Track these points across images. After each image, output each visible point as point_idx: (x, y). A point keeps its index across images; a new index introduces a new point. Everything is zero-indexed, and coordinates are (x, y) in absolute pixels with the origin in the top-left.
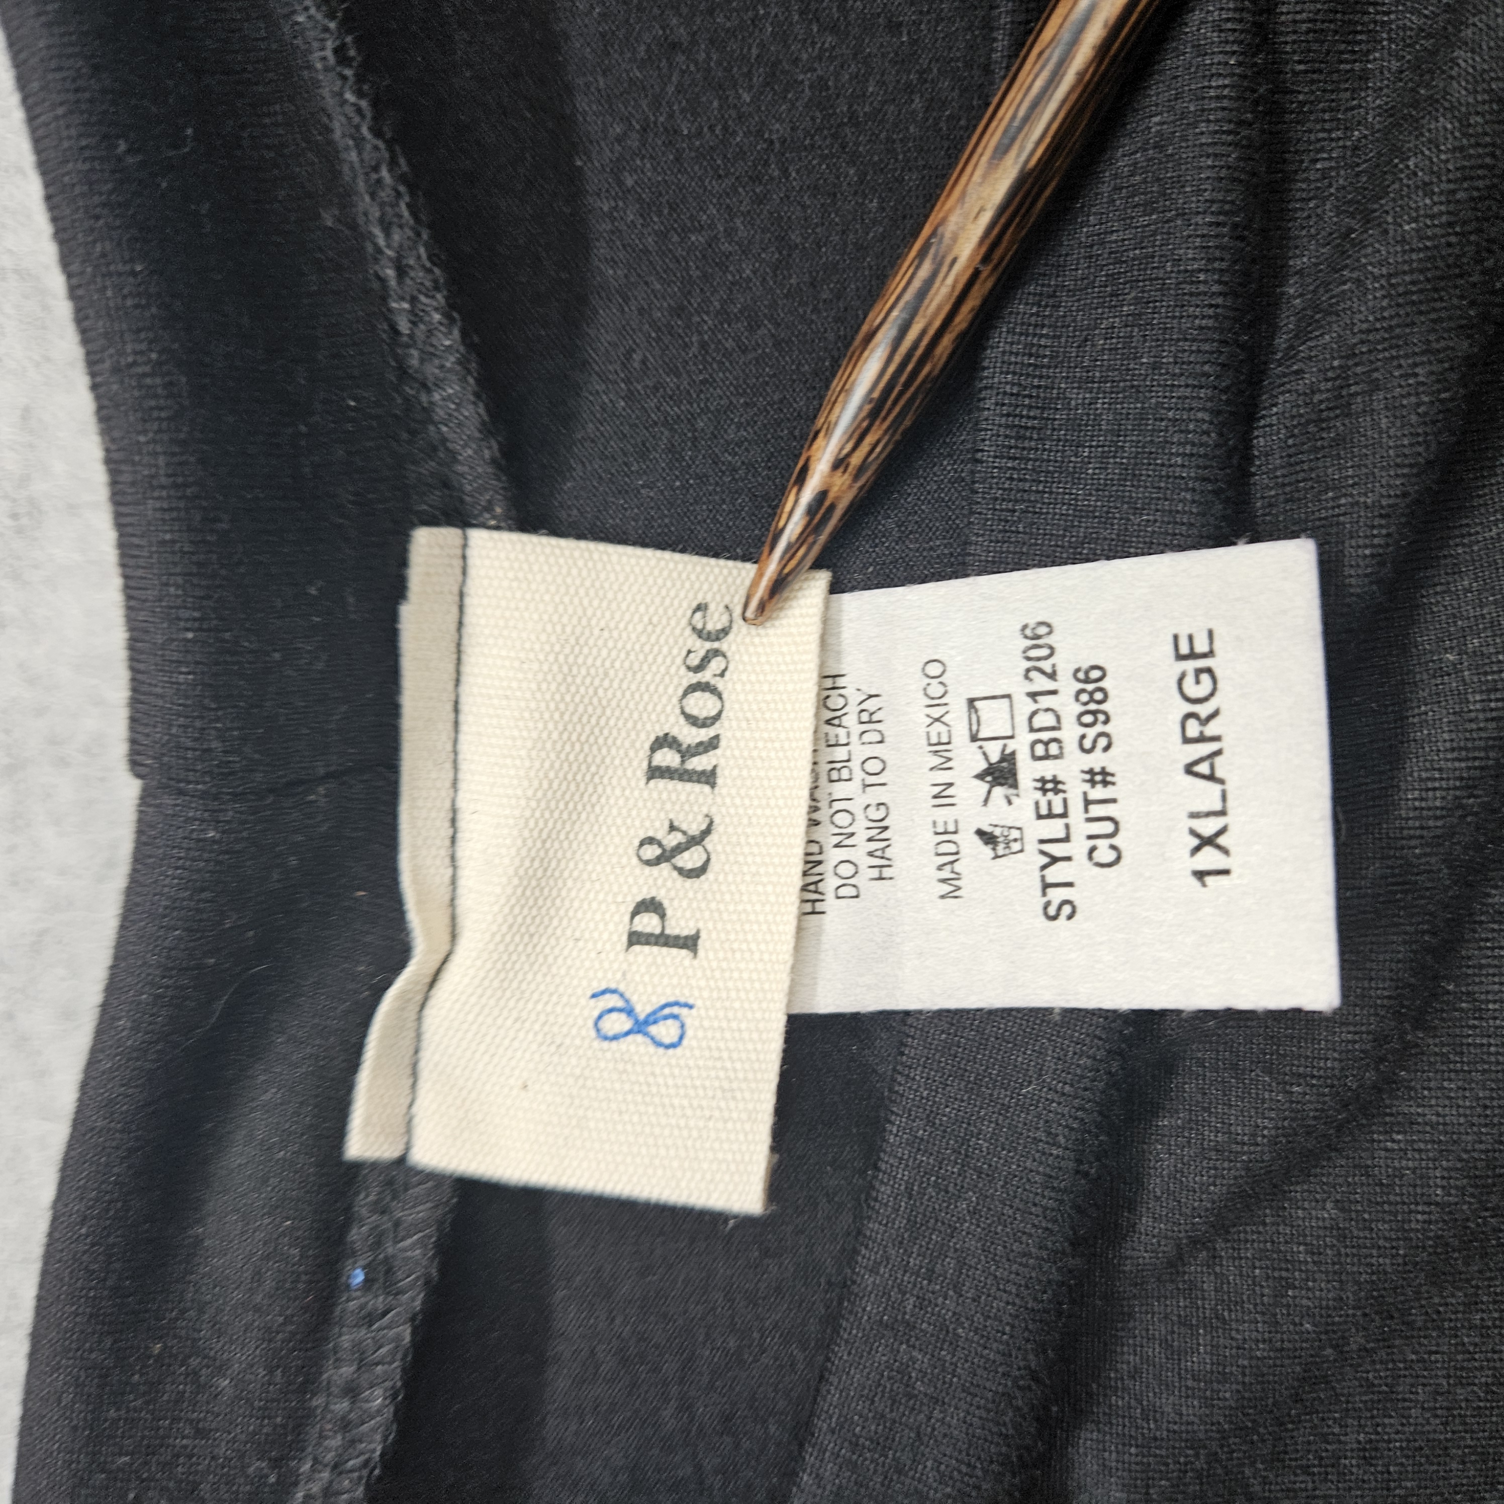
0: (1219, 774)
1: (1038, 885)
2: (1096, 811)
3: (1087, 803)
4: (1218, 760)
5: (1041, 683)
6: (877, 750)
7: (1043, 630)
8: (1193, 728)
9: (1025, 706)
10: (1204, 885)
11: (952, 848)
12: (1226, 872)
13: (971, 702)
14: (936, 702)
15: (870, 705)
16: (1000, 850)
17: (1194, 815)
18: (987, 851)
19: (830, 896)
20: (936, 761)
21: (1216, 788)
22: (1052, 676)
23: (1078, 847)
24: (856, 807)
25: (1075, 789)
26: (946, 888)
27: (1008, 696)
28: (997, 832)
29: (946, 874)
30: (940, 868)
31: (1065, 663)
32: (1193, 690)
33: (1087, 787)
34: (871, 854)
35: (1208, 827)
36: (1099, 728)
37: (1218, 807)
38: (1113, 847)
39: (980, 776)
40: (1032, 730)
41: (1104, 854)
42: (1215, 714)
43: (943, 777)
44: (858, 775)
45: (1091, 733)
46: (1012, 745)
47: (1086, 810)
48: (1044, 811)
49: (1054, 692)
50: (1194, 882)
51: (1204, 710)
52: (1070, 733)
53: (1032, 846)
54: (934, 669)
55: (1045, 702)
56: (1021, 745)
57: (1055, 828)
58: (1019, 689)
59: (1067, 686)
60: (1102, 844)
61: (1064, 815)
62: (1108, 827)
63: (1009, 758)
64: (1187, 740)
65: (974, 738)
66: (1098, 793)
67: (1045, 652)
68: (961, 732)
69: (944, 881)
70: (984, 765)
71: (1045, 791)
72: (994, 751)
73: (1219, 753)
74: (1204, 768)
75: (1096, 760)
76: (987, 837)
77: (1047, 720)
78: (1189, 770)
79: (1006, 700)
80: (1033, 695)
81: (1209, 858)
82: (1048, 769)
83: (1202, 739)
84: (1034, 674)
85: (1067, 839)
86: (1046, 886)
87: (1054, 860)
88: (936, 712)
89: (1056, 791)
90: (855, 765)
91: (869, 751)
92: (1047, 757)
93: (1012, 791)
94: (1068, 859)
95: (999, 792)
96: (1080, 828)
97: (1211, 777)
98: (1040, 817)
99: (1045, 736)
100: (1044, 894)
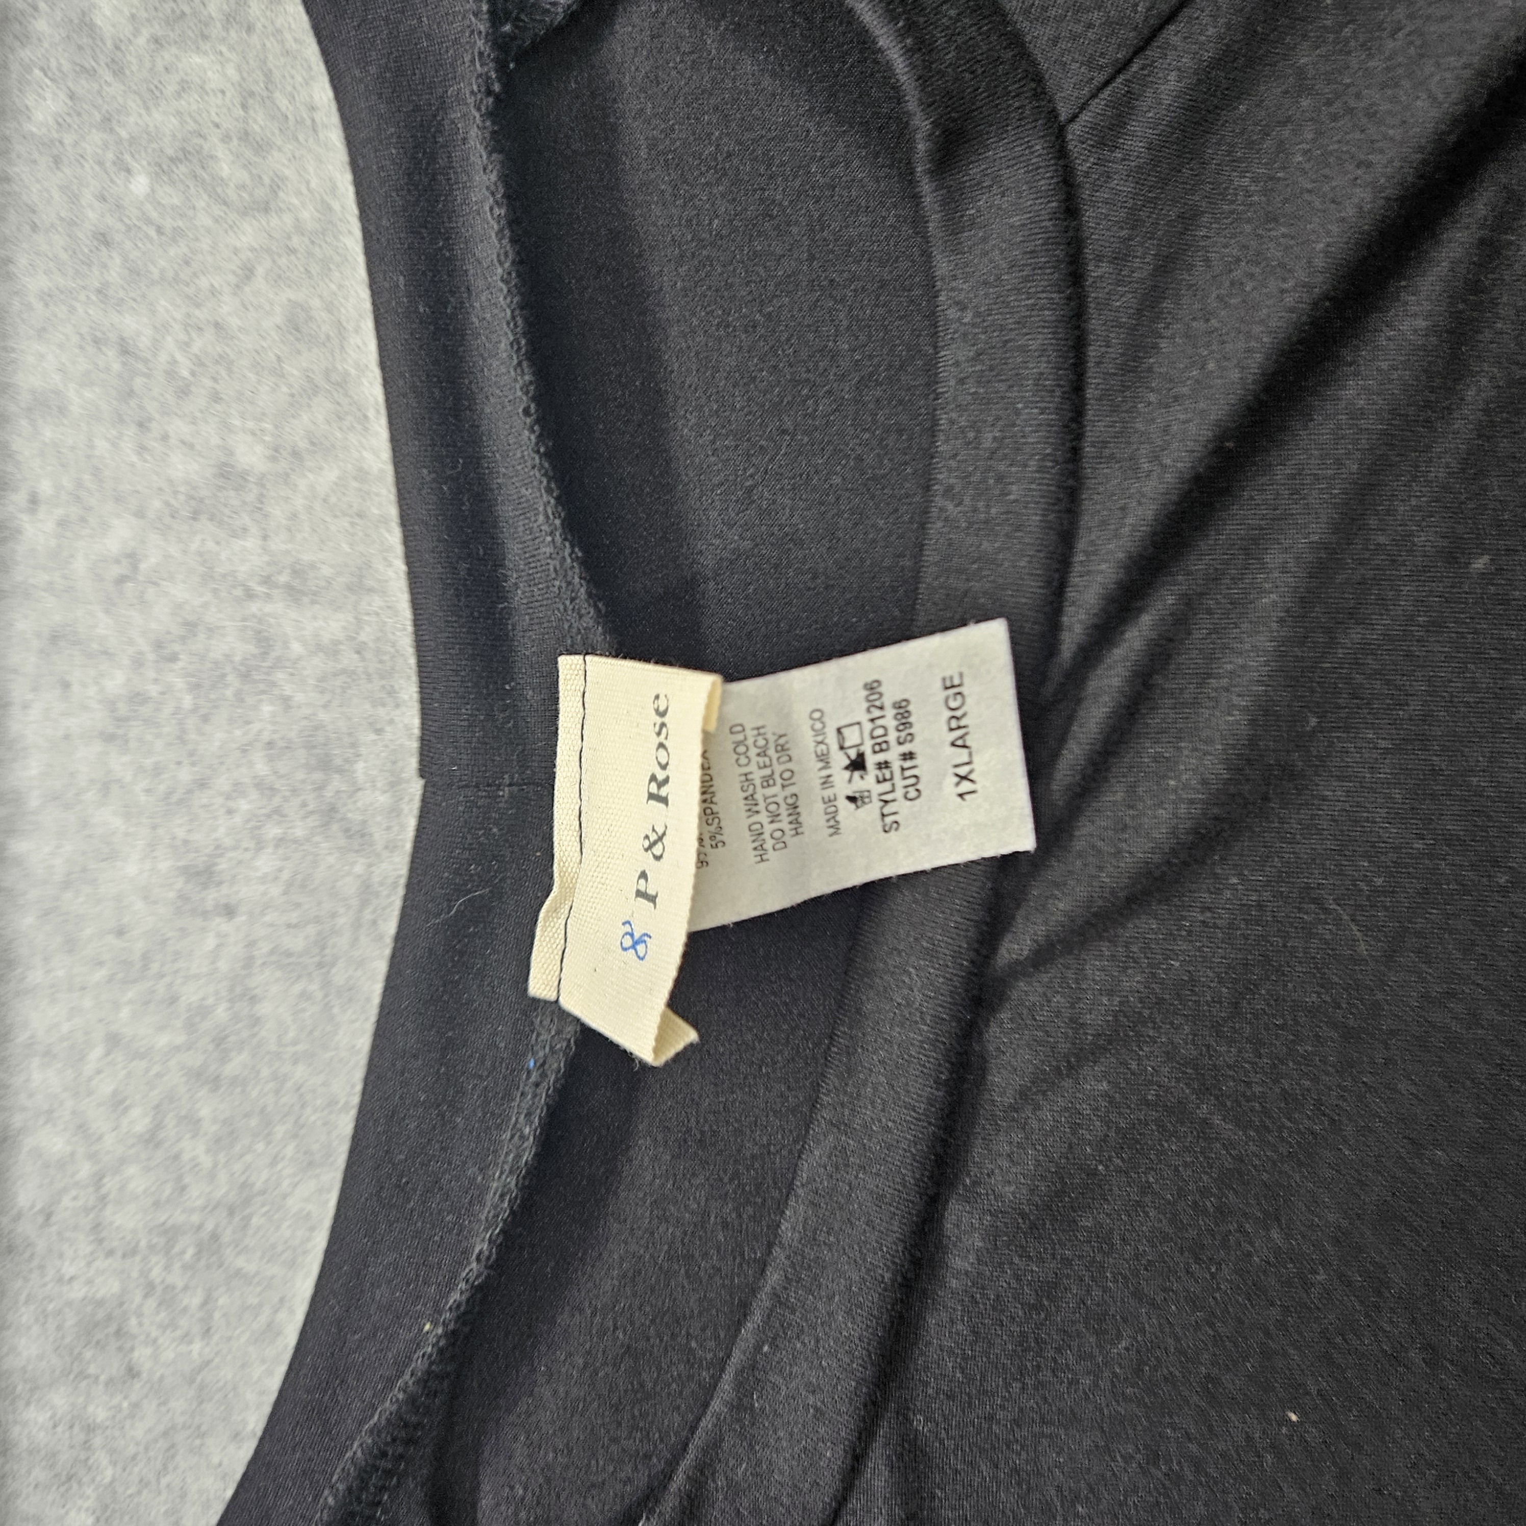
0: (968, 744)
1: (878, 816)
2: (908, 773)
3: (903, 769)
4: (967, 737)
5: (876, 713)
6: (789, 766)
7: (875, 685)
8: (954, 724)
9: (868, 726)
10: (963, 799)
11: (833, 809)
12: (973, 792)
13: (839, 731)
14: (817, 732)
15: (782, 741)
16: (859, 803)
17: (956, 766)
18: (852, 806)
19: (771, 851)
20: (821, 765)
21: (965, 751)
22: (881, 708)
23: (899, 793)
24: (779, 799)
25: (896, 765)
26: (832, 830)
27: (859, 723)
28: (857, 795)
29: (832, 823)
30: (828, 821)
31: (888, 701)
32: (953, 704)
33: (902, 763)
34: (791, 823)
35: (963, 771)
36: (908, 731)
37: (966, 759)
38: (917, 790)
39: (847, 768)
40: (873, 738)
41: (912, 793)
42: (964, 715)
43: (825, 773)
44: (779, 781)
45: (903, 734)
46: (862, 748)
47: (902, 774)
48: (881, 778)
49: (882, 717)
50: (959, 799)
51: (958, 713)
52: (892, 736)
53: (875, 798)
54: (817, 715)
55: (879, 722)
56: (867, 749)
57: (887, 786)
58: (864, 718)
59: (890, 712)
60: (911, 789)
61: (891, 779)
62: (913, 781)
63: (861, 756)
64: (951, 730)
65: (842, 748)
66: (908, 764)
67: (876, 697)
68: (834, 747)
69: (832, 827)
70: (847, 762)
71: (880, 768)
72: (853, 754)
73: (966, 734)
74: (960, 742)
75: (906, 748)
76: (852, 799)
77: (880, 732)
78: (953, 744)
79: (857, 727)
80: (872, 720)
81: (966, 786)
82: (881, 757)
83: (959, 728)
84: (872, 709)
85: (893, 791)
86: (883, 815)
87: (886, 802)
88: (820, 738)
89: (887, 767)
90: (777, 776)
91: (783, 767)
92: (882, 750)
93: (861, 772)
94: (893, 801)
95: (857, 774)
96: (899, 783)
97: (964, 746)
98: (879, 782)
99: (879, 740)
100: (883, 820)
